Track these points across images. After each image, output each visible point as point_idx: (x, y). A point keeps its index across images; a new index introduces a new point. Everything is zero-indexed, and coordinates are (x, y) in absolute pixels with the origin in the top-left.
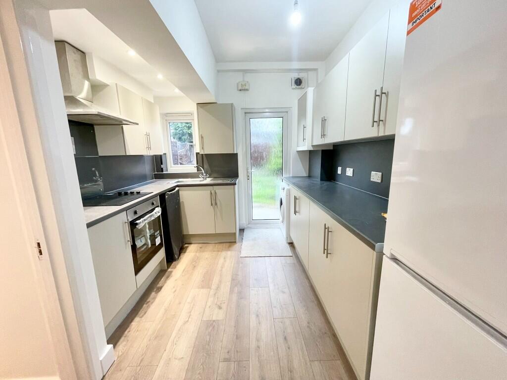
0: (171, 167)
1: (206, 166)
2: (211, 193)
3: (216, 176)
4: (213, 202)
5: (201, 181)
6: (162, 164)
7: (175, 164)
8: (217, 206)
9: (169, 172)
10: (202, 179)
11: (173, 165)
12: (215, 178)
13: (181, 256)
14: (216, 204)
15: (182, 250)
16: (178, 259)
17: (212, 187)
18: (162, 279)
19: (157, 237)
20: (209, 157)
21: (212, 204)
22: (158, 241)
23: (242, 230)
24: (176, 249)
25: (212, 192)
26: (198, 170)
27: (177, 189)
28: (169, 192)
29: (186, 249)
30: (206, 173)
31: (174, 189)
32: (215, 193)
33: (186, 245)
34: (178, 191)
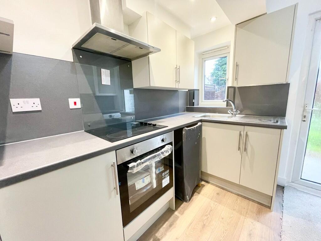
0: (202, 102)
1: (238, 101)
2: (240, 135)
3: (249, 112)
4: (242, 147)
5: (229, 117)
6: (194, 99)
7: (205, 99)
8: (247, 153)
9: (200, 106)
10: (231, 115)
11: (203, 100)
12: (247, 115)
13: (194, 197)
14: (245, 149)
15: (196, 188)
16: (190, 200)
17: (243, 127)
18: (164, 226)
19: (165, 178)
20: (243, 90)
21: (239, 149)
22: (166, 182)
23: (281, 188)
24: (189, 188)
25: (242, 133)
26: (228, 105)
27: (199, 124)
28: (187, 127)
29: (202, 188)
30: (237, 108)
31: (197, 124)
32: (247, 135)
33: (203, 183)
34: (201, 126)
